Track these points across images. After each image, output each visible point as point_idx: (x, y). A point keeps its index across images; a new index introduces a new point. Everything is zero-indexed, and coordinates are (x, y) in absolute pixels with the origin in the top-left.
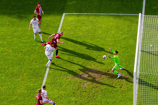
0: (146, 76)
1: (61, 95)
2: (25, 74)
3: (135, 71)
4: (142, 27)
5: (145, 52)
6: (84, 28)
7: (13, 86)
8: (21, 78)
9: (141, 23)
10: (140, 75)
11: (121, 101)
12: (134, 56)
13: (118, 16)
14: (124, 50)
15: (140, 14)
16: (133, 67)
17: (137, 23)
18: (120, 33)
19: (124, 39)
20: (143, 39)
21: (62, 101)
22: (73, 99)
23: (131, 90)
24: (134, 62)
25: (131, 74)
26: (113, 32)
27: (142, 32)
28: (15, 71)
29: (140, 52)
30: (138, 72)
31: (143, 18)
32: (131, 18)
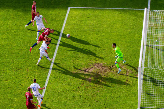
0: (151, 71)
1: (65, 89)
2: (29, 68)
3: (140, 66)
4: (148, 22)
5: (150, 47)
6: (89, 22)
7: (17, 80)
8: (25, 72)
9: (146, 17)
10: (145, 70)
11: (126, 96)
12: (139, 51)
13: (123, 11)
14: (129, 44)
15: (145, 9)
16: (138, 62)
17: (143, 18)
18: (126, 27)
19: (130, 33)
20: (149, 34)
21: (66, 95)
22: (78, 93)
23: (136, 85)
24: (139, 57)
25: (136, 69)
26: (118, 27)
27: (147, 27)
28: (19, 65)
29: (145, 47)
30: (143, 67)
31: (148, 13)
32: (137, 13)
